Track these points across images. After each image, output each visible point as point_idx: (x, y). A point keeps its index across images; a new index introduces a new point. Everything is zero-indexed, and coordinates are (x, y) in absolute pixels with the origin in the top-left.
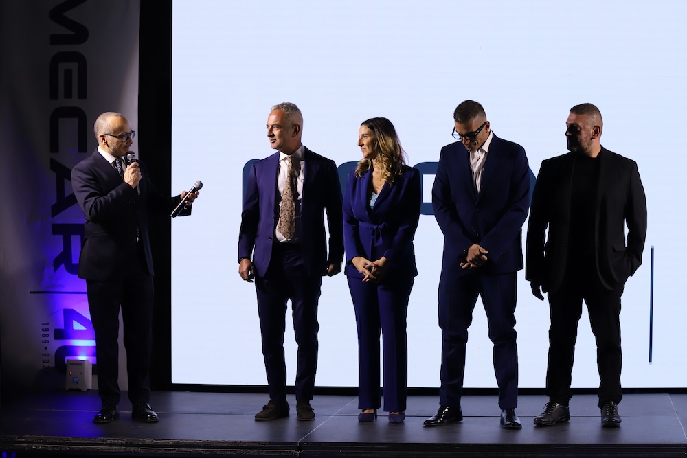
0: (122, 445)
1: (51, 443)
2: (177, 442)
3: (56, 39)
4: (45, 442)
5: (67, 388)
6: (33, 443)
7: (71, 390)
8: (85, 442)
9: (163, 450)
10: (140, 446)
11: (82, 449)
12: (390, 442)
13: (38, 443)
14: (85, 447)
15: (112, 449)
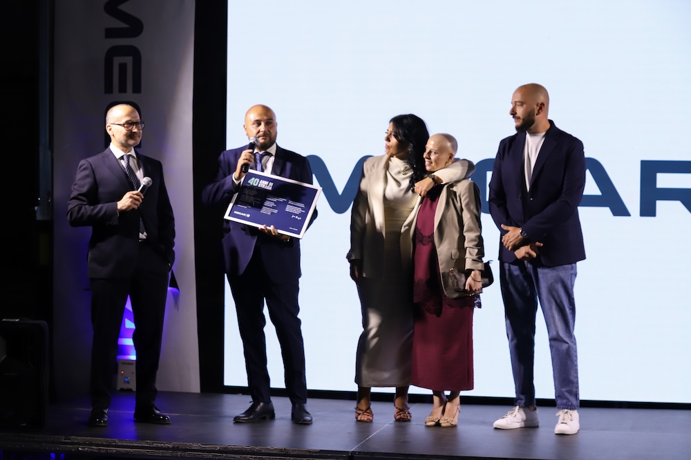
0: (168, 449)
1: (97, 445)
2: (225, 448)
3: (110, 33)
4: (91, 444)
5: (118, 388)
6: (79, 444)
7: (122, 390)
8: (131, 444)
9: (210, 455)
10: (186, 450)
11: (128, 452)
12: (446, 455)
13: (85, 444)
14: (131, 450)
15: (159, 453)
